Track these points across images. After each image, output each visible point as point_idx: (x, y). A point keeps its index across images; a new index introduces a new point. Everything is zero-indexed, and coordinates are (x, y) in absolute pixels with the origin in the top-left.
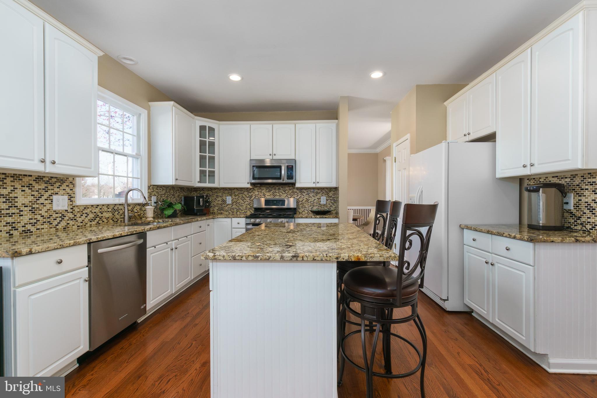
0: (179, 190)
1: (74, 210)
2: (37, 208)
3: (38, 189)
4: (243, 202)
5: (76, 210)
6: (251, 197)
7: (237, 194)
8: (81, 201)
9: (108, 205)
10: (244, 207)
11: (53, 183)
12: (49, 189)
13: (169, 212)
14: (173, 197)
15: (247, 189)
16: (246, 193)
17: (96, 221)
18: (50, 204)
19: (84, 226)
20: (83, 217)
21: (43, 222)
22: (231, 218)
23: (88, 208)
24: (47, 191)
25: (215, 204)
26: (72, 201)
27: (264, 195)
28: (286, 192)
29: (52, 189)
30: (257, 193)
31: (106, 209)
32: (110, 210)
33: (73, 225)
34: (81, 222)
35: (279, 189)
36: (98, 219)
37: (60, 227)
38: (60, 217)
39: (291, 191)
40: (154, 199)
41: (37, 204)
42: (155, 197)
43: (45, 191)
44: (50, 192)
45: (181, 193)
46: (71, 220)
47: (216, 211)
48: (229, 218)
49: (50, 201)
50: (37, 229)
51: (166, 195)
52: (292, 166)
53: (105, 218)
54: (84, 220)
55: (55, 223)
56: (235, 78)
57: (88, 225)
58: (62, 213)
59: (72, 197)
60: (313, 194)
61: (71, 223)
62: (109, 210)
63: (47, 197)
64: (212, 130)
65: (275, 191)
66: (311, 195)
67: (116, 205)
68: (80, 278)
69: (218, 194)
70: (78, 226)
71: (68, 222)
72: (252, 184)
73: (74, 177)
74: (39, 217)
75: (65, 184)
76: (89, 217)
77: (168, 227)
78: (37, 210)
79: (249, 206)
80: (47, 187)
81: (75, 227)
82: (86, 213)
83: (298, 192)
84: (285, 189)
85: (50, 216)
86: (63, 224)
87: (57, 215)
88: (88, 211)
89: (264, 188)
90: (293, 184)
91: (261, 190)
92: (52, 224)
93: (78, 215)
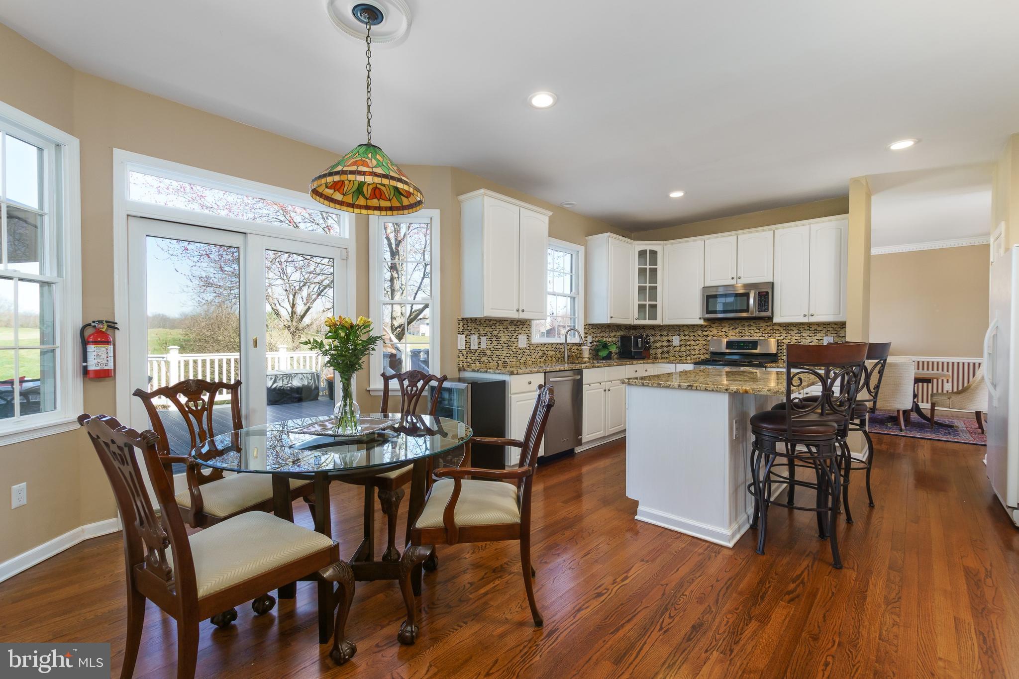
0: (616, 328)
1: (530, 348)
2: (510, 345)
3: (511, 330)
4: (695, 344)
5: (532, 348)
6: (707, 337)
7: (686, 333)
8: (534, 340)
9: (552, 344)
10: (697, 350)
11: (519, 326)
13: (604, 353)
14: (609, 336)
15: (692, 327)
16: (699, 332)
17: (544, 358)
18: (517, 342)
19: (536, 361)
20: (536, 354)
21: (514, 356)
22: (675, 364)
23: (539, 346)
24: (516, 332)
25: (658, 346)
26: (529, 340)
27: (726, 334)
28: (761, 330)
29: (518, 331)
30: (715, 332)
31: (550, 348)
32: (553, 349)
33: (529, 360)
34: (534, 359)
35: (750, 326)
36: (545, 356)
37: (522, 361)
38: (522, 353)
39: (769, 329)
40: (589, 339)
41: (510, 342)
42: (591, 337)
43: (514, 332)
46: (528, 355)
47: (659, 355)
48: (672, 363)
49: (517, 340)
50: (511, 361)
51: (601, 335)
52: (767, 293)
53: (550, 356)
54: (536, 357)
55: (519, 358)
57: (538, 361)
58: (523, 350)
59: (529, 337)
60: (809, 331)
63: (516, 337)
64: (654, 253)
65: (744, 328)
66: (805, 334)
67: (557, 344)
69: (662, 333)
71: (527, 357)
72: (706, 320)
73: (530, 320)
74: (511, 352)
75: (526, 326)
76: (539, 354)
77: (601, 367)
78: (510, 347)
79: (703, 350)
80: (516, 329)
81: (531, 362)
82: (537, 351)
83: (781, 329)
84: (759, 325)
85: (517, 351)
86: (524, 359)
87: (521, 351)
88: (538, 349)
89: (726, 325)
90: (770, 318)
91: (722, 328)
93: (533, 352)
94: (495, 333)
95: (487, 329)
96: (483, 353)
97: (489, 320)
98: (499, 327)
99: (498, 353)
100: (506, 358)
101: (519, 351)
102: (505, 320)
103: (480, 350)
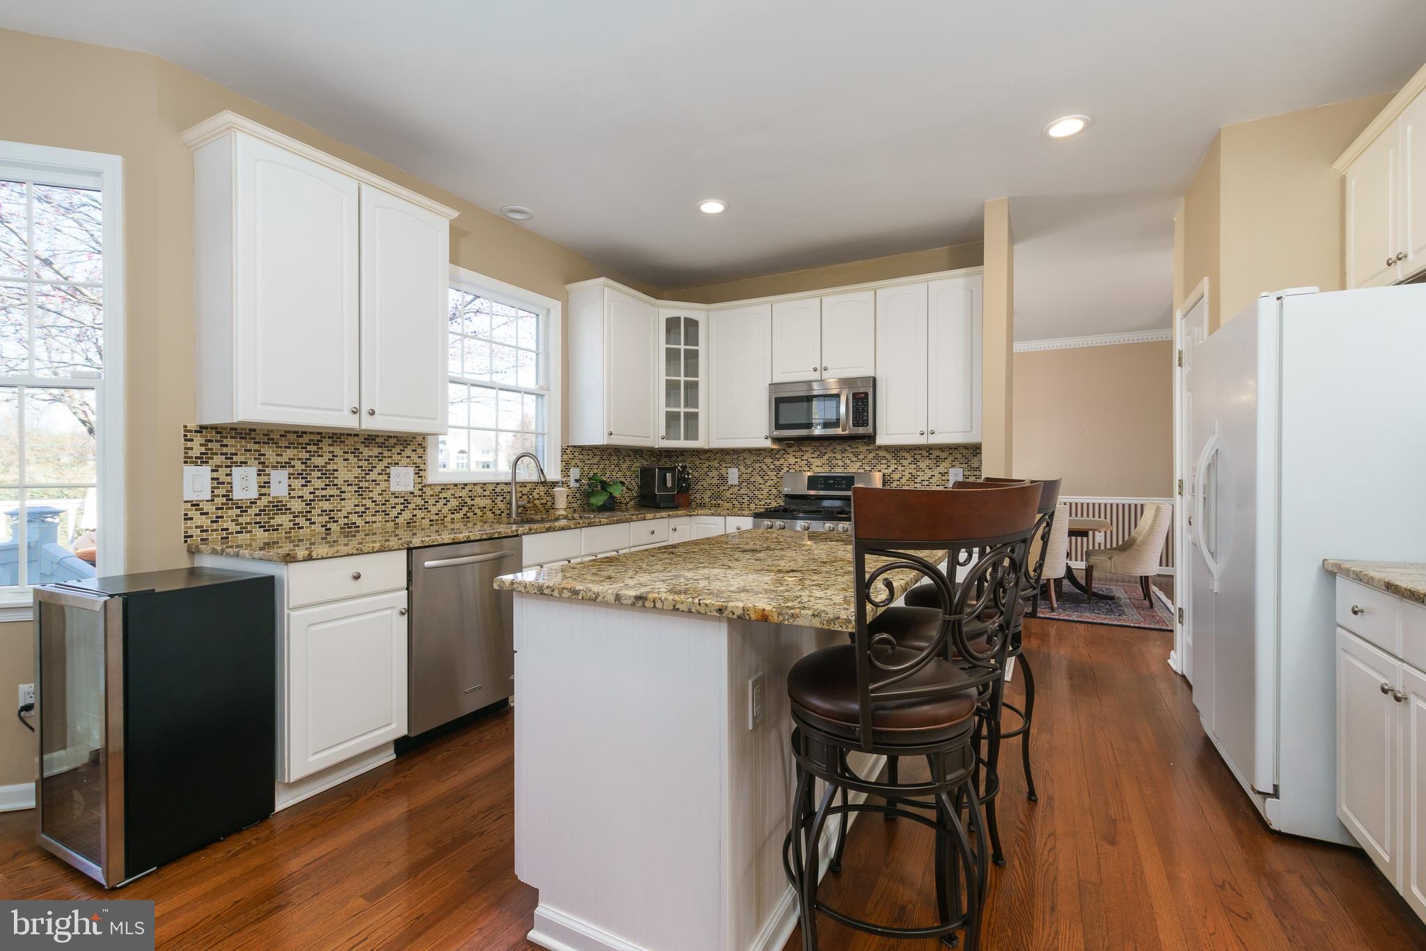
0: (632, 454)
1: (425, 493)
2: (366, 488)
3: (368, 456)
4: (761, 481)
5: (428, 491)
6: (779, 469)
7: (749, 462)
8: (435, 476)
9: (484, 484)
10: (765, 492)
11: (391, 447)
12: (385, 457)
13: (599, 500)
14: (617, 469)
15: (757, 452)
16: (768, 460)
17: (462, 513)
18: (385, 481)
19: (441, 520)
20: (439, 505)
21: (375, 512)
22: (725, 516)
23: (449, 489)
24: (382, 460)
25: (706, 485)
26: (421, 477)
27: (809, 465)
28: (860, 457)
29: (389, 457)
30: (792, 460)
31: (480, 491)
32: (487, 493)
33: (422, 518)
34: (436, 514)
35: (844, 451)
36: (465, 509)
37: (401, 520)
38: (402, 504)
39: (871, 456)
40: (575, 473)
41: (366, 481)
42: (578, 470)
43: (379, 460)
44: (385, 462)
45: (635, 460)
46: (419, 509)
47: (707, 500)
48: (720, 515)
49: (385, 477)
50: (366, 523)
51: (602, 466)
52: (866, 394)
53: (479, 508)
54: (441, 511)
55: (394, 513)
56: (712, 207)
57: (448, 519)
58: (404, 497)
59: (421, 470)
60: (927, 462)
61: (420, 514)
62: (485, 493)
63: (382, 470)
64: (692, 324)
65: (834, 455)
66: (922, 465)
67: (498, 484)
68: (393, 608)
69: (712, 464)
70: (430, 521)
71: (415, 512)
72: (776, 440)
73: (424, 436)
74: (369, 503)
75: (411, 447)
76: (450, 506)
77: (570, 528)
78: (365, 491)
79: (774, 491)
80: (382, 453)
81: (426, 522)
82: (444, 498)
83: (888, 456)
84: (857, 450)
85: (385, 501)
86: (407, 515)
87: (397, 500)
88: (448, 494)
89: (808, 449)
90: (871, 438)
91: (802, 453)
92: (388, 514)
93: (432, 501)
94: (319, 461)
95: (290, 453)
96: (279, 507)
97: (297, 432)
98: (331, 449)
99: (326, 505)
100: (354, 518)
101: (393, 501)
102: (349, 435)
103: (265, 500)
